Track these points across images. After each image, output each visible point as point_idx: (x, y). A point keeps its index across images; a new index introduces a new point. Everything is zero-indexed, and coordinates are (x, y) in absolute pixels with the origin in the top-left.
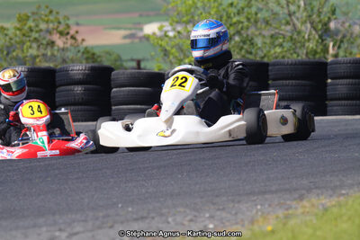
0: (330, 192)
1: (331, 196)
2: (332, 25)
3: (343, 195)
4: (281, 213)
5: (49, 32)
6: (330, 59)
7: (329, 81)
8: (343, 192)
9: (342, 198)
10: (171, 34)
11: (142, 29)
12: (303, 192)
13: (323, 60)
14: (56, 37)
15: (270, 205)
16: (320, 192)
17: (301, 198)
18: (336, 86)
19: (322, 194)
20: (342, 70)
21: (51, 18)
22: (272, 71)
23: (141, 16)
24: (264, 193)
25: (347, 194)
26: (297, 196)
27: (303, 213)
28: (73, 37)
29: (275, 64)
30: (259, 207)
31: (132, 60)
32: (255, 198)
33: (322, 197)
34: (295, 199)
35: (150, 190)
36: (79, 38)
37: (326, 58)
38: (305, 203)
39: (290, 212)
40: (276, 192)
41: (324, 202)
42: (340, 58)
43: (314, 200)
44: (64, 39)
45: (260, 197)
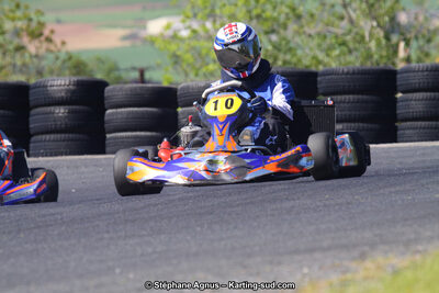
0: (402, 249)
1: (403, 254)
2: (403, 18)
3: (420, 252)
4: (335, 278)
5: (17, 33)
6: (400, 65)
7: (399, 95)
8: (419, 248)
9: (417, 257)
10: (185, 33)
11: (145, 28)
12: (366, 248)
13: (390, 66)
14: (25, 40)
15: (320, 268)
16: (387, 248)
17: (363, 257)
18: (409, 102)
19: (391, 251)
20: (416, 80)
21: (19, 14)
22: (322, 83)
23: (144, 8)
24: (312, 250)
25: (425, 251)
26: (357, 254)
27: (366, 278)
28: (49, 40)
29: (325, 74)
30: (306, 270)
31: (134, 69)
32: (301, 257)
33: (391, 256)
36: (57, 40)
37: (394, 64)
38: (369, 264)
39: (349, 276)
40: (329, 248)
41: (394, 262)
42: (414, 65)
43: (380, 259)
44: (36, 43)
45: (307, 257)
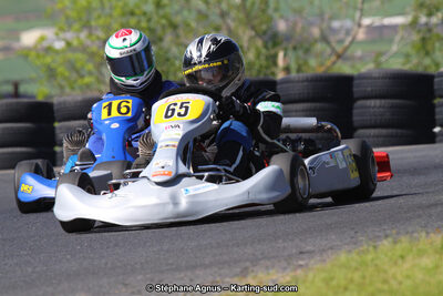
0: (284, 264)
1: (285, 269)
2: (282, 26)
3: (301, 266)
6: (280, 76)
8: (301, 263)
9: (299, 272)
10: (59, 45)
11: (18, 39)
12: (248, 264)
13: (271, 77)
16: (269, 263)
17: (244, 273)
19: (273, 267)
20: (296, 91)
23: (17, 19)
24: (194, 267)
25: (307, 265)
26: (239, 270)
31: (7, 82)
32: (182, 275)
33: (271, 271)
34: (236, 275)
35: (38, 269)
37: (273, 74)
40: (210, 265)
41: (274, 277)
42: (294, 74)
43: (262, 275)
45: (189, 273)
